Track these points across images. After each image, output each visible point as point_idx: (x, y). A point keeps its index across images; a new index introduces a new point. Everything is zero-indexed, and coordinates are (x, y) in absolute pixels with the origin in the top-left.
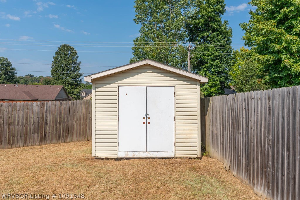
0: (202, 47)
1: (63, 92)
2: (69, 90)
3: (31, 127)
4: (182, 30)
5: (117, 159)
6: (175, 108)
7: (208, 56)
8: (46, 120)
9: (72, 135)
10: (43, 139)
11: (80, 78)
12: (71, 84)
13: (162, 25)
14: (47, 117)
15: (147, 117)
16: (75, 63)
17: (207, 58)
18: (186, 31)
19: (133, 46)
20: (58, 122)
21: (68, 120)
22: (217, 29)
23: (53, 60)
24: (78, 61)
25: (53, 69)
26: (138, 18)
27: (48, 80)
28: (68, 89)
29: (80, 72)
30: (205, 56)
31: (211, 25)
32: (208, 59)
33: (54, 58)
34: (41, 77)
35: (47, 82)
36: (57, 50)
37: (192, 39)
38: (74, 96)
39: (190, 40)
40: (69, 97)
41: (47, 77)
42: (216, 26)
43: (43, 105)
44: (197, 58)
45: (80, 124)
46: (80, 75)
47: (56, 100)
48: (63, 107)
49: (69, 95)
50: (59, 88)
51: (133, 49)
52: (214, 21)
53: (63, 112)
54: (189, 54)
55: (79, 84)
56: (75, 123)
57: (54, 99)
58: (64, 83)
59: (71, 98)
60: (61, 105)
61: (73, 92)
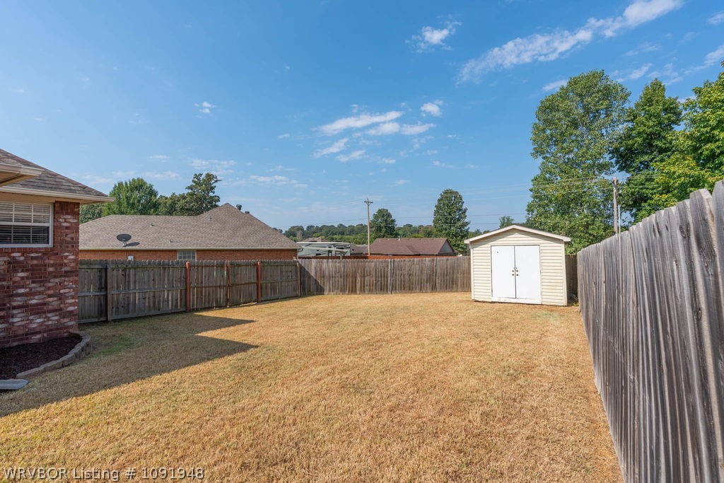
0: (640, 177)
1: (447, 245)
2: (453, 243)
3: (425, 277)
4: (607, 158)
5: (492, 302)
6: (541, 263)
7: (652, 189)
8: (436, 272)
9: (457, 286)
10: (434, 289)
11: (466, 228)
12: (455, 235)
13: (571, 156)
14: (436, 270)
15: (515, 270)
16: (460, 210)
17: (651, 191)
18: (611, 158)
19: (531, 187)
20: (445, 275)
21: (453, 273)
22: (666, 148)
23: (435, 209)
24: (464, 207)
25: (435, 218)
26: (537, 152)
27: (429, 230)
28: (453, 241)
29: (466, 220)
30: (647, 189)
31: (654, 144)
32: (652, 194)
33: (436, 206)
34: (421, 226)
35: (429, 234)
36: (439, 197)
37: (624, 167)
38: (460, 249)
39: (621, 169)
40: (453, 251)
41: (427, 227)
42: (665, 144)
43: (433, 260)
44: (633, 194)
45: (464, 277)
46: (467, 223)
47: (440, 255)
48: (449, 262)
49: (454, 248)
50: (442, 241)
51: (531, 190)
52: (659, 137)
53: (449, 266)
54: (615, 191)
55: (465, 235)
56: (459, 275)
57: (437, 254)
58: (448, 234)
59: (456, 251)
60: (447, 260)
61: (458, 245)
